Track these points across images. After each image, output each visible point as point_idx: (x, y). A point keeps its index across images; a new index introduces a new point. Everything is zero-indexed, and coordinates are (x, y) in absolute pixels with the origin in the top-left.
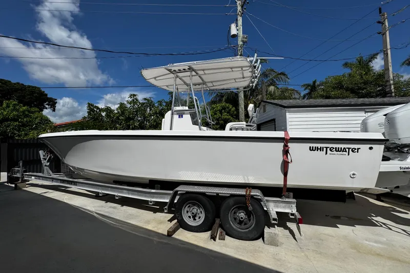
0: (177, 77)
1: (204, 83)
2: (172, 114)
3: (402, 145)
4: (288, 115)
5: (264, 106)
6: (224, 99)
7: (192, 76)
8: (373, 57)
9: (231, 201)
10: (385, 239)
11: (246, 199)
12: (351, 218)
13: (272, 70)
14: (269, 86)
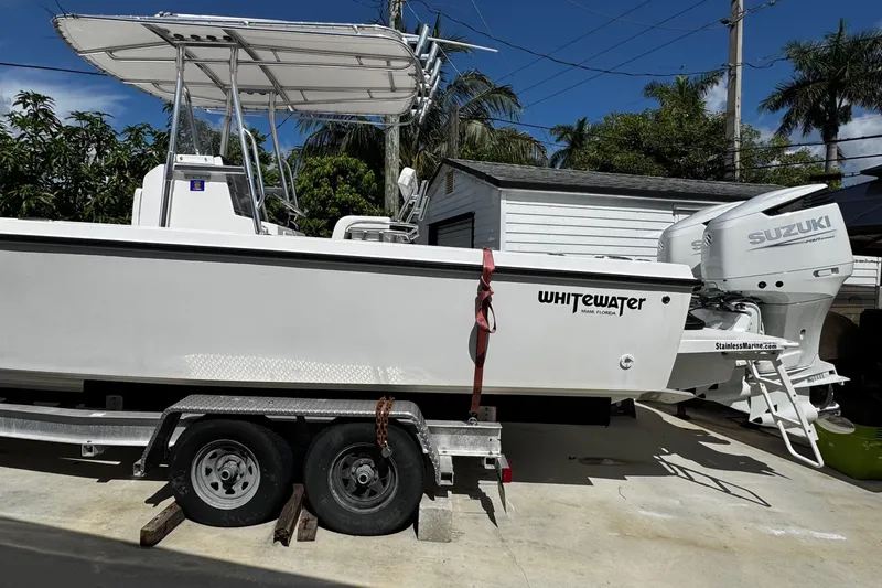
0: (190, 57)
1: (278, 89)
2: (169, 176)
3: (728, 293)
4: (506, 206)
5: (450, 175)
6: (343, 146)
7: (238, 62)
8: (711, 80)
9: (337, 435)
10: (677, 502)
11: (377, 427)
12: (621, 461)
13: (480, 78)
14: (471, 118)
